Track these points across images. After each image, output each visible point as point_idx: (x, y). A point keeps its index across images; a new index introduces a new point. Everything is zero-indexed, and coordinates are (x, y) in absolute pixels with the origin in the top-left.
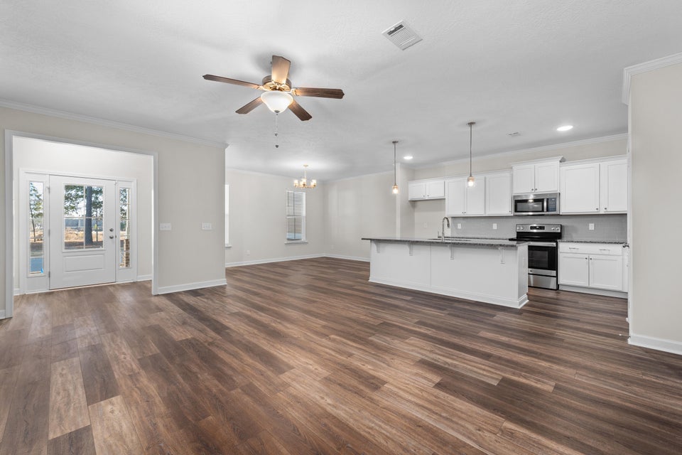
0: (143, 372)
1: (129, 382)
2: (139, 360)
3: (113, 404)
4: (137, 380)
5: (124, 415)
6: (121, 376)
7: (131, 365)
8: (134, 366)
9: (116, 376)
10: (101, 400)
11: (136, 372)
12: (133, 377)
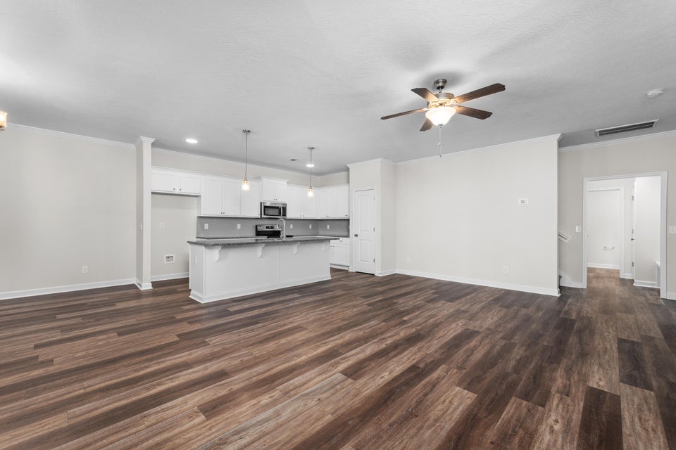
0: (553, 390)
1: (573, 390)
2: (543, 406)
3: (597, 383)
4: (565, 387)
5: (593, 373)
6: (576, 401)
7: (558, 406)
8: (556, 402)
9: (582, 404)
10: (606, 392)
11: (559, 395)
12: (566, 392)
